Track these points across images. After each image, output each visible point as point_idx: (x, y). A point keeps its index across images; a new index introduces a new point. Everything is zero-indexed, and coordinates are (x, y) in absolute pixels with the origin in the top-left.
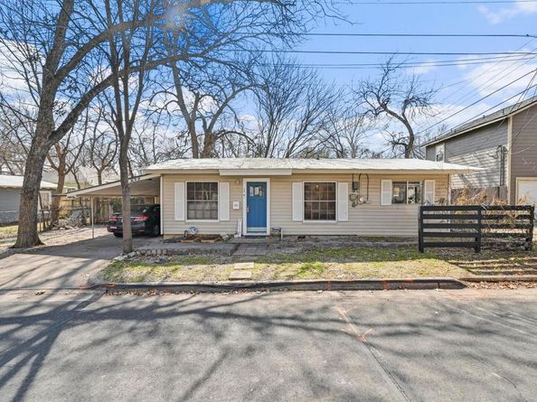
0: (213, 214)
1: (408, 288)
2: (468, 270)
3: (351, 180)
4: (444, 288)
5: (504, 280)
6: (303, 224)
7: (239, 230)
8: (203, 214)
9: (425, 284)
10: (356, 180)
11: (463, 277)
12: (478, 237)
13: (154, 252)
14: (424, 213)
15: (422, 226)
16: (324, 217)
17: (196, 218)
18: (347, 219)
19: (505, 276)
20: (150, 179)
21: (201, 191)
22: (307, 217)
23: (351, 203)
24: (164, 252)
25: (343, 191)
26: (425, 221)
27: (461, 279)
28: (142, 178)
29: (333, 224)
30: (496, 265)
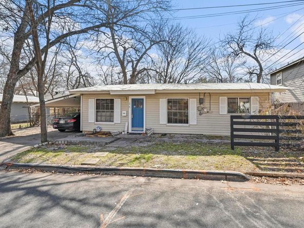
0: (111, 119)
1: (200, 179)
2: (258, 166)
3: (199, 97)
4: (229, 180)
5: (284, 176)
6: (167, 126)
7: (126, 129)
8: (106, 119)
9: (215, 176)
10: (202, 97)
11: (250, 171)
12: (277, 139)
13: (60, 142)
14: (234, 120)
15: (233, 130)
16: (181, 122)
17: (101, 121)
18: (196, 123)
19: (286, 173)
20: (75, 97)
21: (105, 105)
22: (170, 121)
23: (199, 112)
24: (66, 143)
25: (193, 104)
26: (235, 126)
27: (246, 174)
28: (70, 97)
29: (186, 127)
30: (284, 163)
